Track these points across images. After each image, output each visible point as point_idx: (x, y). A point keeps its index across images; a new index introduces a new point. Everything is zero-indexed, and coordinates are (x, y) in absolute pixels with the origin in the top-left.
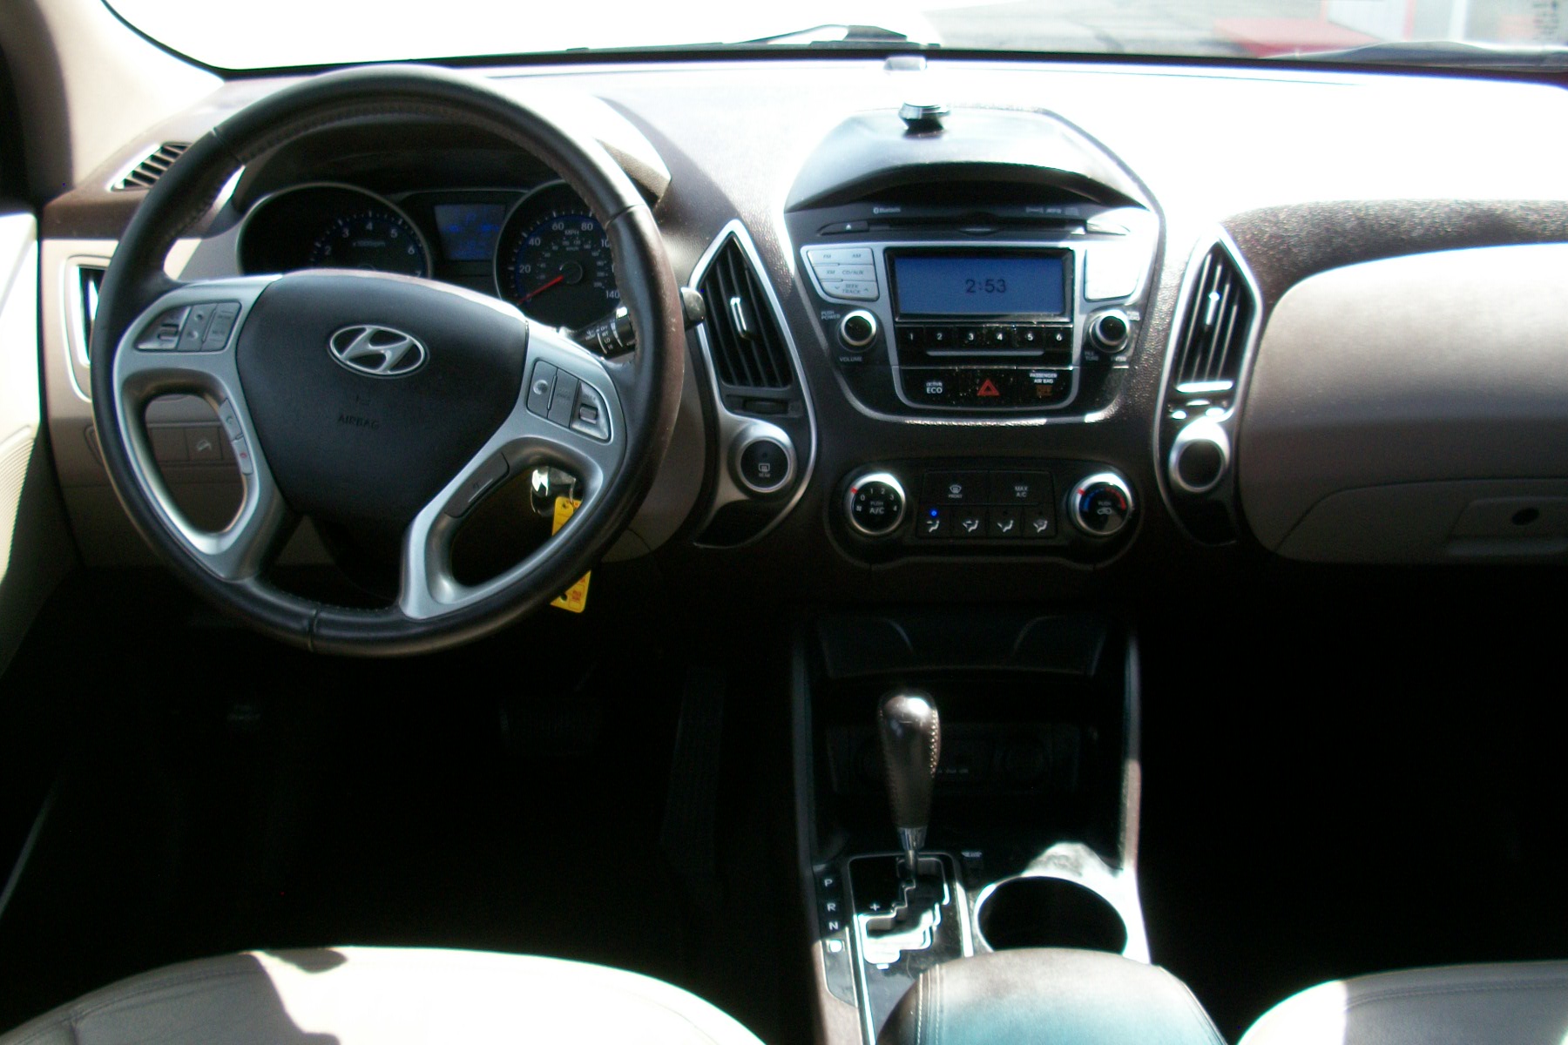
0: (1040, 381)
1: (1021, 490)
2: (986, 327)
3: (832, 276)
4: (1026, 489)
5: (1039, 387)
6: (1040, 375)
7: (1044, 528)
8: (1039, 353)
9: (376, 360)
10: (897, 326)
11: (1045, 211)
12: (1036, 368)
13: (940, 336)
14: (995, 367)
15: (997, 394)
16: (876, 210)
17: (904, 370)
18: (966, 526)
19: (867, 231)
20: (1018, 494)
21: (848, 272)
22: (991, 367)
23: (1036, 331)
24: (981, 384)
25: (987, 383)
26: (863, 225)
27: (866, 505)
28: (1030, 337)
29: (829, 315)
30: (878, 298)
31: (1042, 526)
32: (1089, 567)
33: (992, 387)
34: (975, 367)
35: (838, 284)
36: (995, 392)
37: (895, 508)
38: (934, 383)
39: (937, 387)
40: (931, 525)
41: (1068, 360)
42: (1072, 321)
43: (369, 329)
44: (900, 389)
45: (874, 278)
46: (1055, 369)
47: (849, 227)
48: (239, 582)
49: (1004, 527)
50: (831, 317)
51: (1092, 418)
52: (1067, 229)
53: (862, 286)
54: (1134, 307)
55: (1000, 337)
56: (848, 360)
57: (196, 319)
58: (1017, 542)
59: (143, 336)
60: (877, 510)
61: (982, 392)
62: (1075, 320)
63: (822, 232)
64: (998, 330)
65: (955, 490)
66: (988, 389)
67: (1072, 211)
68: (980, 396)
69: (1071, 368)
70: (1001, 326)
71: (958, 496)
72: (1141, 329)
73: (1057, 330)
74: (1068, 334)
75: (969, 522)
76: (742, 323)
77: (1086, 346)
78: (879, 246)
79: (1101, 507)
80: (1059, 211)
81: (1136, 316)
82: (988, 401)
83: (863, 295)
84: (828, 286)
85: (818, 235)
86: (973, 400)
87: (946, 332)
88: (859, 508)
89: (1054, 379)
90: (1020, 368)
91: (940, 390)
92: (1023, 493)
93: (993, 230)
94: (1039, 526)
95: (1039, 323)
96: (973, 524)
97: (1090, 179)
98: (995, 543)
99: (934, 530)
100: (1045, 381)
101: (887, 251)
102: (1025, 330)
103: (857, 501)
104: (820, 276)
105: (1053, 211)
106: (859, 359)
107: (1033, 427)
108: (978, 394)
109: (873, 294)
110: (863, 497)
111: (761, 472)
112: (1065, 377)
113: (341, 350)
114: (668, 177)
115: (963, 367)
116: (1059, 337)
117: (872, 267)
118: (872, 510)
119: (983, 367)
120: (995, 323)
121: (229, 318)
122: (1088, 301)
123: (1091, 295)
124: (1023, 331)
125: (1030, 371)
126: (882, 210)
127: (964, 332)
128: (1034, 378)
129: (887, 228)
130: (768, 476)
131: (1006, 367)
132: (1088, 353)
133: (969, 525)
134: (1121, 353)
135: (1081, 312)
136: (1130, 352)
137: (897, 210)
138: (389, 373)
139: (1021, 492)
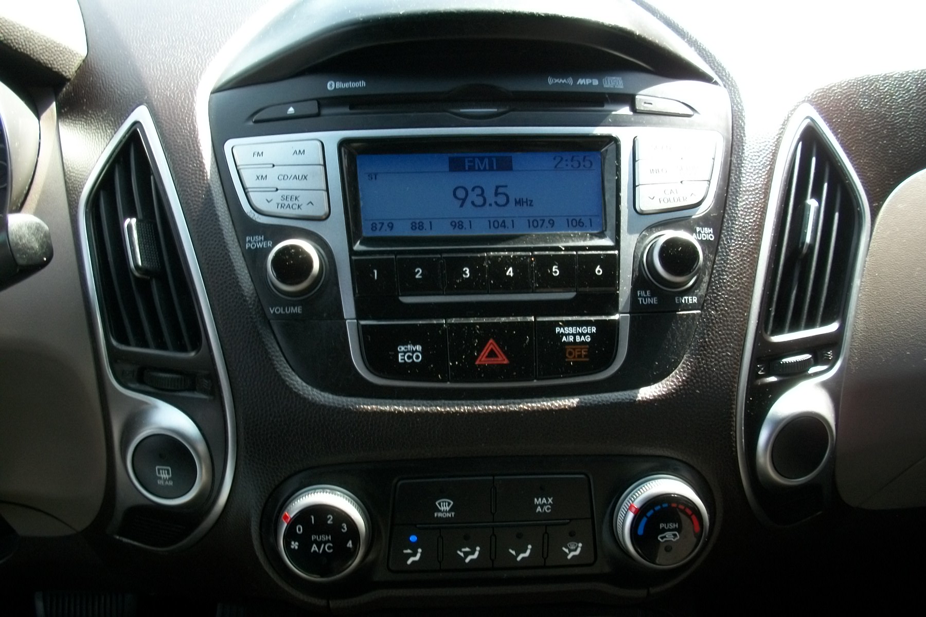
0: (571, 339)
1: (543, 504)
2: (489, 258)
3: (263, 183)
4: (550, 500)
5: (569, 349)
6: (571, 330)
7: (577, 552)
8: (570, 295)
10: (353, 258)
11: (575, 81)
12: (565, 318)
13: (419, 273)
14: (503, 319)
15: (506, 362)
16: (331, 85)
17: (363, 326)
18: (462, 554)
19: (318, 115)
20: (539, 509)
21: (285, 177)
22: (496, 320)
23: (564, 262)
24: (480, 349)
25: (491, 344)
26: (312, 108)
27: (305, 542)
28: (556, 270)
29: (256, 242)
30: (328, 216)
31: (575, 550)
32: (642, 593)
33: (497, 350)
34: (472, 321)
35: (270, 195)
36: (502, 359)
37: (350, 544)
38: (410, 347)
39: (413, 352)
40: (409, 556)
41: (613, 306)
42: (617, 246)
44: (359, 358)
45: (324, 187)
46: (593, 318)
47: (291, 110)
49: (518, 555)
50: (260, 245)
51: (647, 393)
52: (607, 107)
53: (304, 198)
54: (705, 221)
55: (510, 272)
56: (281, 310)
58: (539, 572)
60: (322, 545)
61: (483, 359)
62: (623, 244)
63: (255, 118)
64: (507, 262)
65: (445, 507)
66: (492, 354)
67: (615, 83)
68: (479, 365)
69: (616, 317)
70: (512, 254)
71: (449, 515)
72: (716, 253)
73: (596, 260)
74: (612, 264)
75: (467, 549)
76: (136, 256)
77: (639, 282)
78: (332, 138)
79: (664, 531)
80: (596, 82)
81: (707, 233)
82: (491, 373)
83: (306, 211)
84: (259, 200)
85: (251, 123)
86: (469, 372)
87: (428, 266)
88: (295, 545)
89: (592, 335)
90: (540, 319)
91: (418, 358)
92: (545, 508)
93: (501, 110)
94: (570, 551)
95: (568, 249)
96: (473, 553)
97: (639, 37)
98: (505, 574)
99: (413, 562)
100: (578, 339)
101: (344, 144)
102: (550, 261)
103: (290, 535)
104: (247, 185)
105: (586, 83)
106: (298, 310)
107: (562, 411)
108: (477, 363)
109: (321, 211)
110: (299, 529)
111: (160, 478)
112: (608, 332)
114: (83, 53)
115: (453, 321)
116: (599, 270)
117: (322, 168)
118: (314, 548)
119: (485, 320)
120: (503, 250)
122: (641, 213)
123: (644, 204)
124: (546, 261)
125: (556, 324)
126: (339, 85)
127: (455, 265)
128: (563, 334)
129: (346, 110)
130: (171, 483)
131: (519, 319)
132: (643, 293)
133: (467, 554)
134: (689, 292)
135: (631, 231)
136: (702, 291)
137: (362, 84)
139: (542, 506)
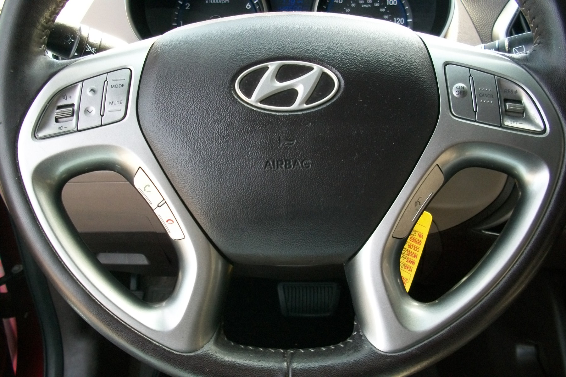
9: (289, 96)
43: (273, 66)
48: (200, 352)
57: (90, 94)
59: (40, 124)
113: (249, 95)
121: (123, 86)
138: (305, 106)
